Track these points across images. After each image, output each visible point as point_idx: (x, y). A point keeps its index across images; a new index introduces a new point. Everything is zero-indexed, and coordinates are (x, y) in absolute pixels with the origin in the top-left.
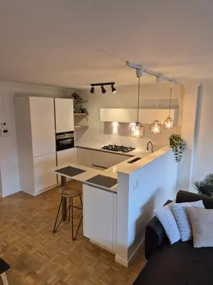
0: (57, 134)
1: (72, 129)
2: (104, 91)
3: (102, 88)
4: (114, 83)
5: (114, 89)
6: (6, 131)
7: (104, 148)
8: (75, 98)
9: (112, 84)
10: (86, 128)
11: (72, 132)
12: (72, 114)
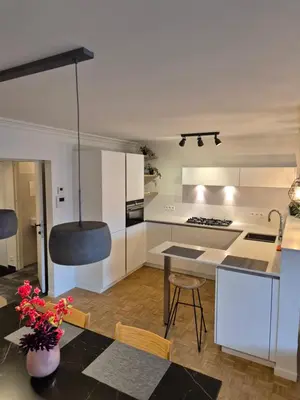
0: (127, 203)
1: (142, 197)
2: (200, 143)
3: (199, 139)
4: (218, 133)
5: (217, 142)
6: (62, 200)
7: (188, 221)
8: (145, 153)
9: (216, 134)
10: (155, 194)
11: (142, 200)
12: (142, 176)
